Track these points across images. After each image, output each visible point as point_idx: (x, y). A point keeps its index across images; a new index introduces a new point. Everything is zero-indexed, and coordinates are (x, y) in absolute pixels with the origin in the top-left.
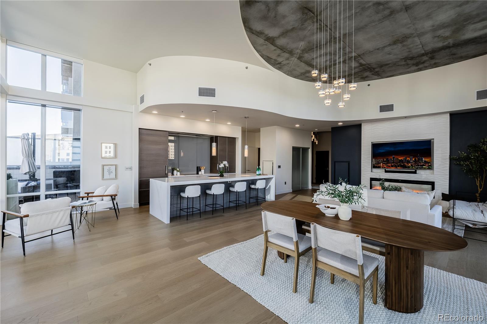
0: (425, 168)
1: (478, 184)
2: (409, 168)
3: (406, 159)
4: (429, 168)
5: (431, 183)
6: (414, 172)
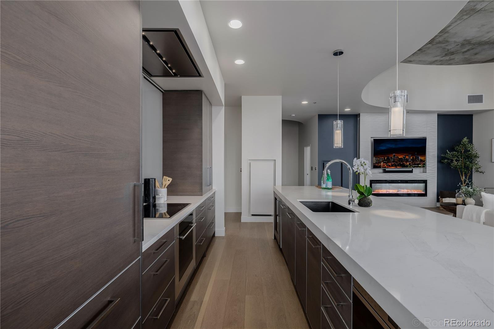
3: (405, 157)
4: (423, 167)
5: (425, 182)
6: (411, 172)
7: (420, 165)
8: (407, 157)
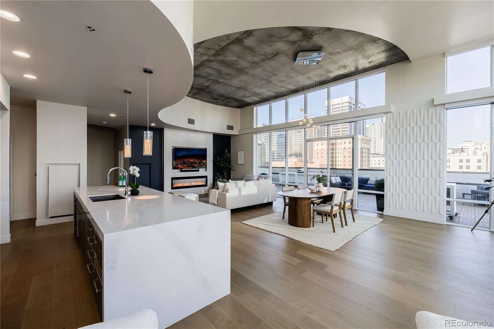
0: (203, 167)
1: (225, 175)
2: (196, 167)
3: (194, 161)
4: (205, 167)
5: (206, 177)
6: (198, 171)
7: (203, 166)
8: (196, 161)
